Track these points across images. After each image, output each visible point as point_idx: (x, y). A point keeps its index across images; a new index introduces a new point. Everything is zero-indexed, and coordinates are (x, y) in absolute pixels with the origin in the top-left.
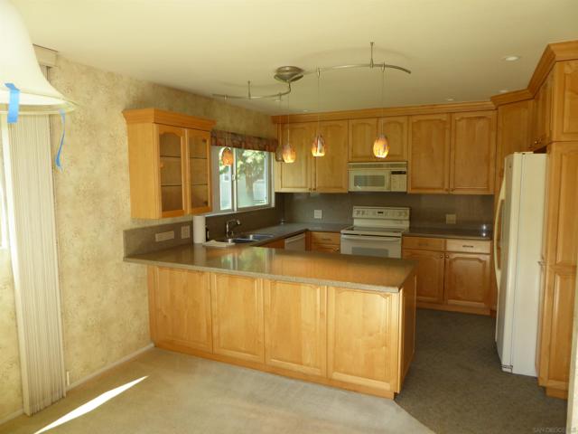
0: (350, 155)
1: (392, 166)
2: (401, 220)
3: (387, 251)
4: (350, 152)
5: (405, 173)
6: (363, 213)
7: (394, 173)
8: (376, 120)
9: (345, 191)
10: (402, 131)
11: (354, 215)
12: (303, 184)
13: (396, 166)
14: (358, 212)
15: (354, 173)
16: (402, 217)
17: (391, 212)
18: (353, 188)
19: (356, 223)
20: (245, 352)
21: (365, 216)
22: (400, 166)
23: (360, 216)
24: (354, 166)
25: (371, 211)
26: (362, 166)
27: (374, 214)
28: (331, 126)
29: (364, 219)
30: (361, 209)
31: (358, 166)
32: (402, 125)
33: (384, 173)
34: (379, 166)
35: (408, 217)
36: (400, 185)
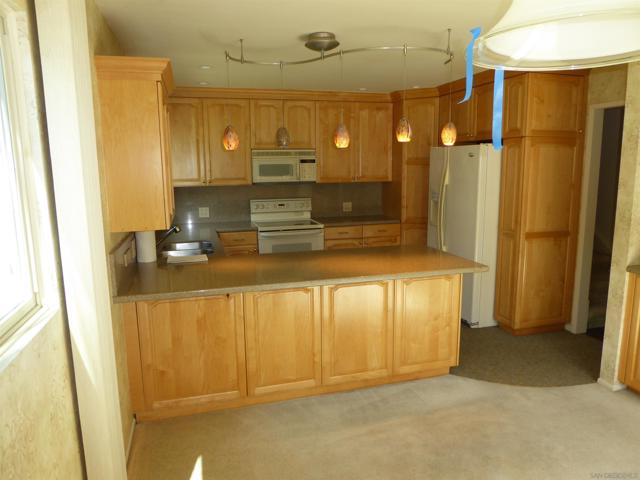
0: (253, 140)
1: (301, 154)
2: (302, 211)
3: (310, 245)
5: (313, 161)
6: (263, 207)
7: (303, 161)
8: (281, 102)
9: (250, 183)
10: (310, 117)
11: (253, 210)
12: (195, 176)
13: (304, 154)
14: (258, 206)
15: (257, 162)
16: (304, 209)
17: (292, 204)
18: (258, 179)
19: (254, 218)
20: (295, 381)
21: (265, 210)
22: (309, 154)
23: (259, 210)
24: (258, 154)
25: (271, 204)
26: (267, 154)
27: (274, 207)
28: (227, 105)
29: (262, 214)
30: (260, 203)
31: (263, 154)
32: (309, 110)
33: (292, 161)
34: (287, 154)
35: (310, 208)
36: (309, 174)
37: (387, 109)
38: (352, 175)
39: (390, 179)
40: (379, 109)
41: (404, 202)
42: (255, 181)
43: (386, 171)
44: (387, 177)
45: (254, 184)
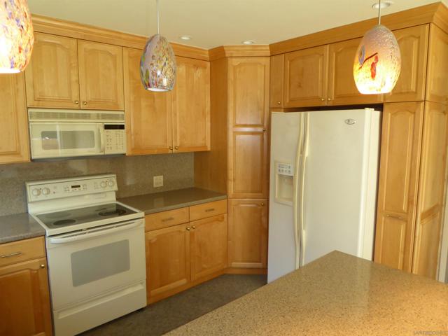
1: (104, 116)
4: (30, 91)
5: (122, 127)
6: (49, 192)
7: (107, 127)
8: (74, 42)
9: (26, 159)
10: (115, 66)
11: (31, 198)
13: (110, 117)
14: (39, 192)
15: (38, 126)
16: (106, 189)
17: (91, 184)
18: (39, 152)
19: (33, 210)
21: (51, 196)
22: (116, 117)
23: (41, 197)
24: (39, 116)
25: (59, 187)
26: (54, 116)
27: (66, 190)
30: (42, 185)
31: (47, 116)
32: (114, 57)
33: (91, 126)
34: (85, 116)
35: (116, 188)
36: (117, 144)
37: (205, 67)
38: (169, 145)
39: (209, 149)
40: (196, 67)
41: (231, 174)
42: (33, 157)
43: (205, 139)
44: (206, 147)
45: (33, 160)
